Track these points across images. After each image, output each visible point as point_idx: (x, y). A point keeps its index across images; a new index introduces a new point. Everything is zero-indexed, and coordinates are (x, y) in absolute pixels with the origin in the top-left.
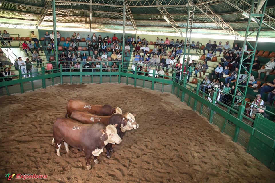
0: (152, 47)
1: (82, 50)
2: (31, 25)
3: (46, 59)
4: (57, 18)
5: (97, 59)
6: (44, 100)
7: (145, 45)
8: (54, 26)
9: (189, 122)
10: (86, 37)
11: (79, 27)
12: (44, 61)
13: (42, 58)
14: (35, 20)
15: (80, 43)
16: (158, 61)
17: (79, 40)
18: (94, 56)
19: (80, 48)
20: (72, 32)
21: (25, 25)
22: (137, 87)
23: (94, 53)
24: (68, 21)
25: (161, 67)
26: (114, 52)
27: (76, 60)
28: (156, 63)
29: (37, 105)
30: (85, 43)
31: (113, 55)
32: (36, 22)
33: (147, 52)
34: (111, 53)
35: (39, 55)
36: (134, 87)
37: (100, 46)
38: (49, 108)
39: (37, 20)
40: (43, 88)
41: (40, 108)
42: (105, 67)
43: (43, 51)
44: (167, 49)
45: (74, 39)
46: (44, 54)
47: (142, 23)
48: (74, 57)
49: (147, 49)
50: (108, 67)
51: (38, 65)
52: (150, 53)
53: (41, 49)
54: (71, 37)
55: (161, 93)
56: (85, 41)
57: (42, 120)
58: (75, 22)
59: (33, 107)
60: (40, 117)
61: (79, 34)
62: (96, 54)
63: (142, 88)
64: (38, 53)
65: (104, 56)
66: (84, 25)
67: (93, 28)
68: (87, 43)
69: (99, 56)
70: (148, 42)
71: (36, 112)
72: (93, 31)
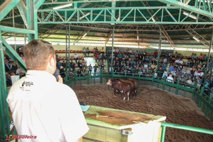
0: (186, 61)
1: (131, 61)
2: (102, 44)
3: (107, 65)
4: (115, 39)
5: (141, 67)
6: (99, 91)
7: (180, 59)
8: (113, 44)
9: (195, 124)
10: (135, 52)
11: (132, 45)
12: (106, 66)
13: (105, 64)
14: (105, 41)
15: (131, 56)
16: (188, 72)
17: (130, 54)
18: (138, 65)
19: (130, 59)
20: (127, 48)
21: (99, 43)
22: (165, 91)
23: (139, 63)
24: (124, 41)
25: (190, 77)
26: (154, 63)
27: (126, 67)
28: (186, 73)
29: (93, 92)
30: (134, 56)
31: (152, 65)
32: (105, 42)
33: (181, 64)
34: (151, 63)
35: (103, 62)
36: (162, 91)
37: (144, 58)
38: (99, 96)
39: (106, 41)
40: (100, 83)
41: (93, 95)
42: (145, 74)
43: (106, 60)
44: (199, 63)
45: (127, 53)
46: (106, 62)
47: (179, 41)
48: (125, 65)
49: (181, 62)
50: (147, 73)
51: (102, 69)
52: (183, 66)
53: (105, 59)
54: (126, 51)
55: (183, 97)
56: (134, 54)
57: (92, 102)
58: (129, 41)
59: (90, 94)
60: (92, 100)
61: (131, 49)
62: (140, 64)
63: (168, 92)
64: (103, 61)
65: (146, 66)
66: (135, 43)
67: (141, 45)
68: (135, 56)
69: (142, 65)
70: (183, 56)
71: (91, 97)
72: (141, 47)
